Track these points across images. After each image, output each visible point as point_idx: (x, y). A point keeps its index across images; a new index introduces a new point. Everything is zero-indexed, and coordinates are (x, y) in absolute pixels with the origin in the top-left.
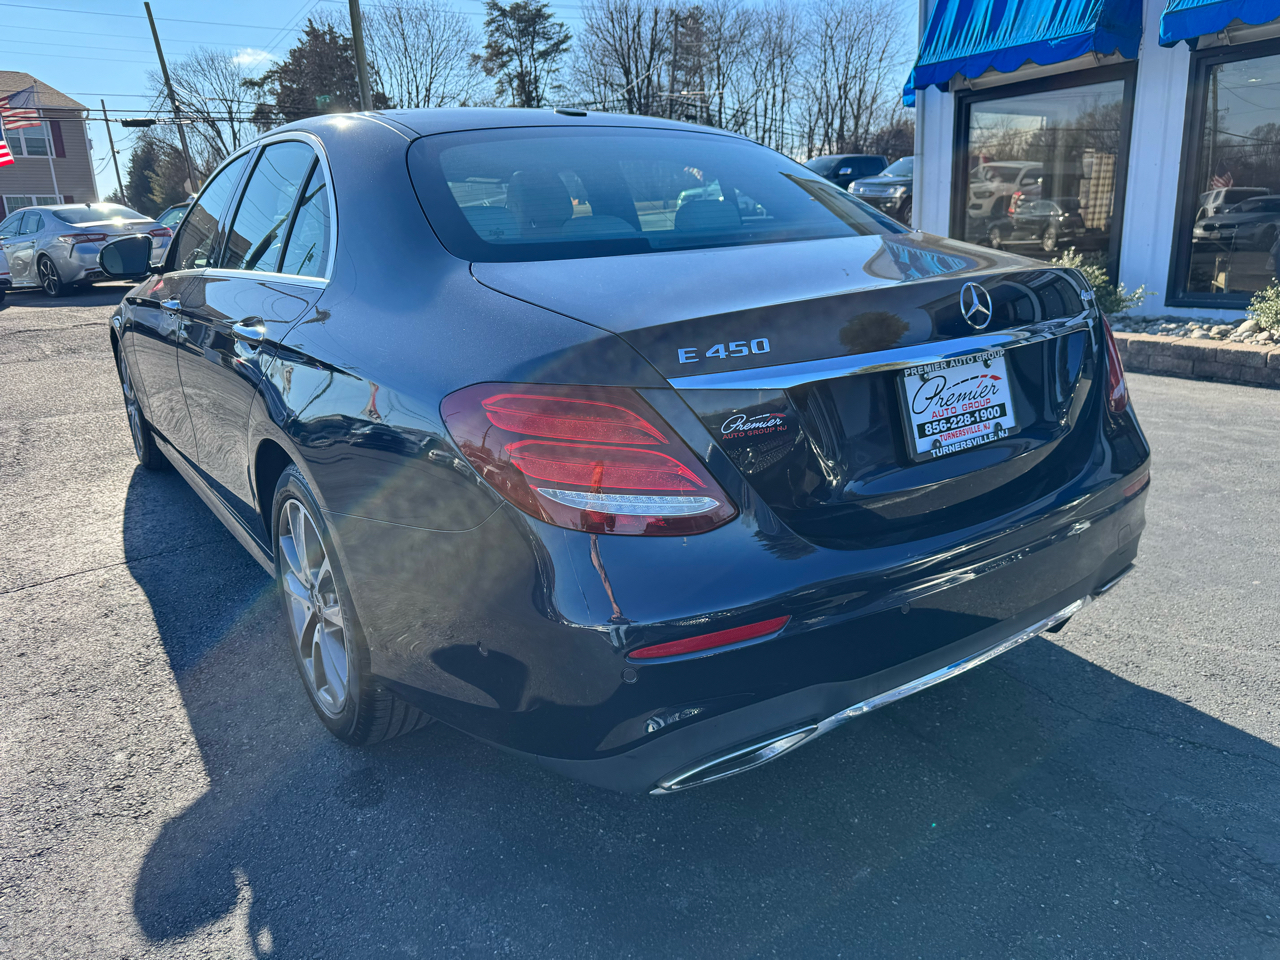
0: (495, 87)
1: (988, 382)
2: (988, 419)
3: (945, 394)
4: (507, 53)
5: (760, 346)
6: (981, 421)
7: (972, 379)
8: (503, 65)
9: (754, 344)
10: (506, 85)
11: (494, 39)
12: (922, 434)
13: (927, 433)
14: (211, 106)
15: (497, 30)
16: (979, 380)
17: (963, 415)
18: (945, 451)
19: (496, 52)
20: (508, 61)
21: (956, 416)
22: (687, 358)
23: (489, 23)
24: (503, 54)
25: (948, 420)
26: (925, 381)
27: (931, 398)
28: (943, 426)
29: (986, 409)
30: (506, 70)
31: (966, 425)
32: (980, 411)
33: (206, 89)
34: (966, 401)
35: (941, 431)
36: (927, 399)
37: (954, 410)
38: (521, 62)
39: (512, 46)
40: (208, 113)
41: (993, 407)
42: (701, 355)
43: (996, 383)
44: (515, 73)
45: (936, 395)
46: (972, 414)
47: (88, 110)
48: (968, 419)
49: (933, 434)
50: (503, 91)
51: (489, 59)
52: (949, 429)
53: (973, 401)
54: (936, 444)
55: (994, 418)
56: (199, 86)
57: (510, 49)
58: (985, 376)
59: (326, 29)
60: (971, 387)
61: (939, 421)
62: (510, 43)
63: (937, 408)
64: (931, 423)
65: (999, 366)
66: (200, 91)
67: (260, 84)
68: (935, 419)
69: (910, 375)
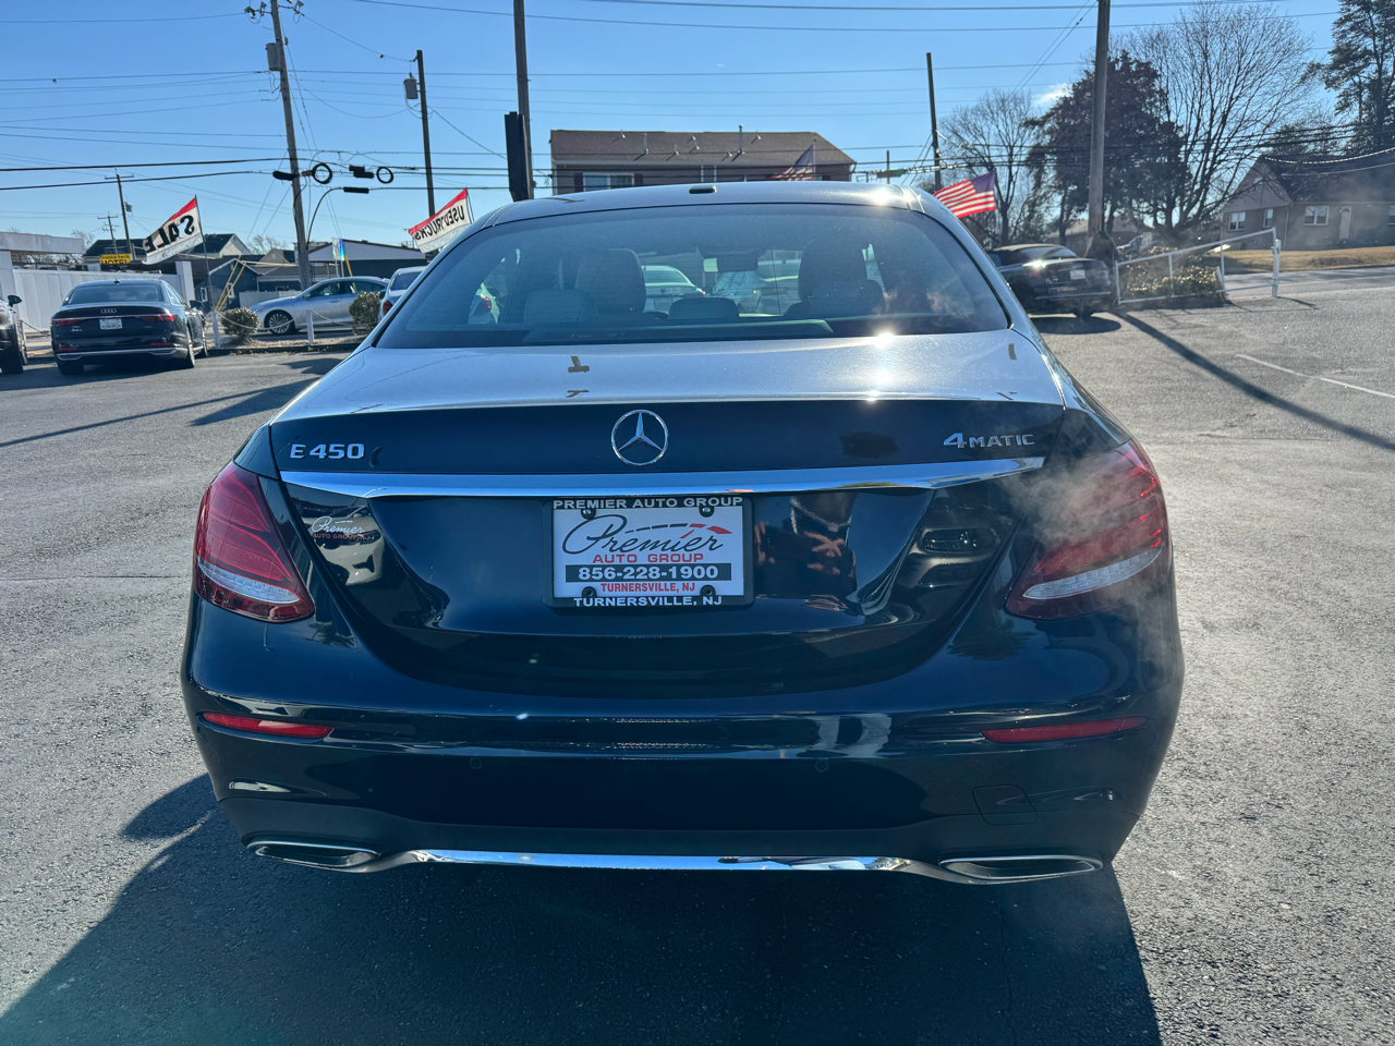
0: (1338, 100)
1: (705, 533)
2: (693, 578)
3: (621, 538)
4: (1362, 56)
5: (355, 451)
6: (680, 579)
7: (672, 526)
8: (1355, 72)
9: (350, 447)
10: (1352, 99)
11: (1345, 41)
12: (571, 578)
13: (581, 576)
14: (994, 153)
15: (1352, 29)
16: (687, 529)
17: (648, 566)
18: (598, 602)
19: (1346, 58)
20: (1361, 68)
21: (636, 567)
22: (297, 454)
23: (1341, 22)
24: (1356, 58)
25: (619, 568)
26: (590, 517)
27: (597, 539)
28: (609, 573)
29: (693, 566)
30: (1356, 79)
31: (649, 579)
32: (680, 566)
33: (992, 132)
34: (658, 551)
35: (604, 579)
36: (589, 538)
37: (632, 558)
38: (1380, 66)
39: (1371, 48)
40: (989, 157)
41: (706, 566)
42: (306, 452)
43: (719, 536)
44: (1367, 82)
45: (604, 536)
46: (664, 568)
47: (856, 164)
48: (655, 572)
49: (591, 580)
50: (1347, 105)
51: (1332, 68)
52: (618, 579)
53: (669, 553)
54: (589, 593)
55: (706, 578)
56: (985, 129)
57: (1366, 51)
58: (700, 526)
59: (1119, 55)
60: (674, 535)
61: (604, 567)
62: (1368, 43)
63: (604, 552)
64: (591, 567)
65: (731, 517)
66: (986, 135)
67: (1041, 123)
68: (598, 563)
69: (562, 507)
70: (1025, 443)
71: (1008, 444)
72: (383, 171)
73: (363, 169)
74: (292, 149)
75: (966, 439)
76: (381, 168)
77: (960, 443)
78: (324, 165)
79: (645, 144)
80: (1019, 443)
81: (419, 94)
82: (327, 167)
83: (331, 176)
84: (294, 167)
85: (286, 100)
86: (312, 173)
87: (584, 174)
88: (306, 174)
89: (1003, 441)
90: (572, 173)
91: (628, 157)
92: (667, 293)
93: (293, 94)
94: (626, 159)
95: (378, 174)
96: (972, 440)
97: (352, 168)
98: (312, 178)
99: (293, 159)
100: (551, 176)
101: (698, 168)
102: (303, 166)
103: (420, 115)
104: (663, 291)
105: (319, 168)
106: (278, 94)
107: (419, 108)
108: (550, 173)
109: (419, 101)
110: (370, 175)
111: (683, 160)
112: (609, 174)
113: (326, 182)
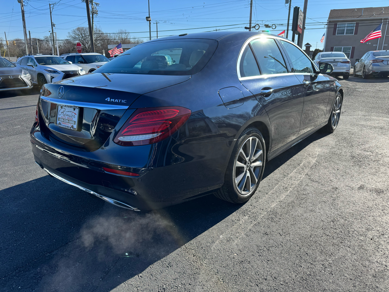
1: (74, 114)
2: (71, 123)
6: (70, 123)
7: (70, 112)
12: (59, 120)
16: (72, 113)
17: (67, 120)
18: (61, 126)
21: (65, 119)
25: (64, 119)
26: (62, 108)
27: (62, 113)
29: (72, 121)
31: (67, 122)
32: (70, 120)
35: (62, 121)
41: (73, 121)
43: (75, 115)
45: (63, 112)
46: (68, 120)
49: (61, 121)
52: (63, 121)
53: (69, 117)
54: (60, 124)
55: (73, 124)
58: (73, 112)
60: (69, 114)
63: (62, 116)
64: (61, 118)
65: (77, 111)
69: (59, 106)
70: (124, 102)
71: (120, 102)
72: (274, 25)
73: (268, 25)
74: (250, 21)
75: (110, 99)
76: (273, 25)
77: (109, 100)
78: (258, 24)
79: (362, 12)
80: (122, 102)
81: (289, 2)
82: (259, 25)
83: (259, 28)
84: (250, 26)
85: (251, 7)
86: (254, 27)
87: (338, 23)
88: (253, 27)
89: (118, 101)
90: (334, 23)
91: (355, 17)
92: (335, 61)
93: (253, 5)
94: (354, 18)
95: (272, 26)
96: (112, 100)
97: (265, 25)
98: (254, 28)
99: (250, 23)
100: (326, 24)
101: (382, 19)
102: (253, 25)
103: (288, 8)
104: (334, 60)
105: (257, 25)
106: (250, 5)
107: (289, 6)
108: (327, 23)
109: (289, 4)
110: (270, 27)
111: (376, 17)
112: (347, 23)
113: (258, 29)
